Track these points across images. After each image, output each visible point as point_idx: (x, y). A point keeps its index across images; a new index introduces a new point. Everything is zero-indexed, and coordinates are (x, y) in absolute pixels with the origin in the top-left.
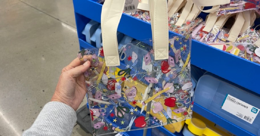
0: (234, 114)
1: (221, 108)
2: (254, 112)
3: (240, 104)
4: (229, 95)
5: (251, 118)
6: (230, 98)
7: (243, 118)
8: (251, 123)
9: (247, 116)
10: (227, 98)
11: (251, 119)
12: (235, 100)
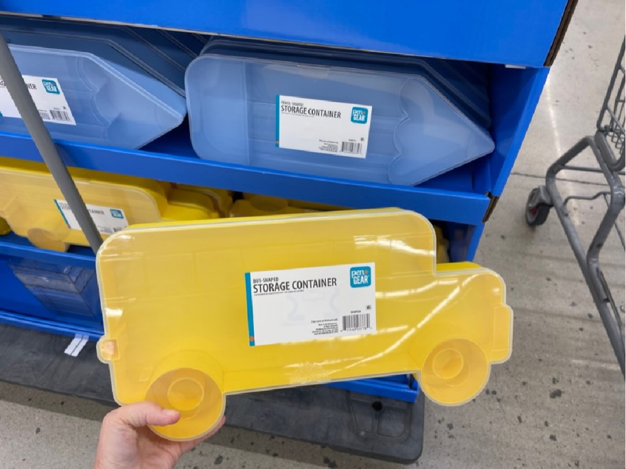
0: (315, 148)
1: (277, 145)
2: (360, 119)
3: (317, 113)
4: (282, 98)
5: (358, 141)
6: (288, 105)
7: (339, 153)
8: (362, 154)
9: (348, 141)
10: (281, 109)
11: (359, 144)
12: (302, 105)
